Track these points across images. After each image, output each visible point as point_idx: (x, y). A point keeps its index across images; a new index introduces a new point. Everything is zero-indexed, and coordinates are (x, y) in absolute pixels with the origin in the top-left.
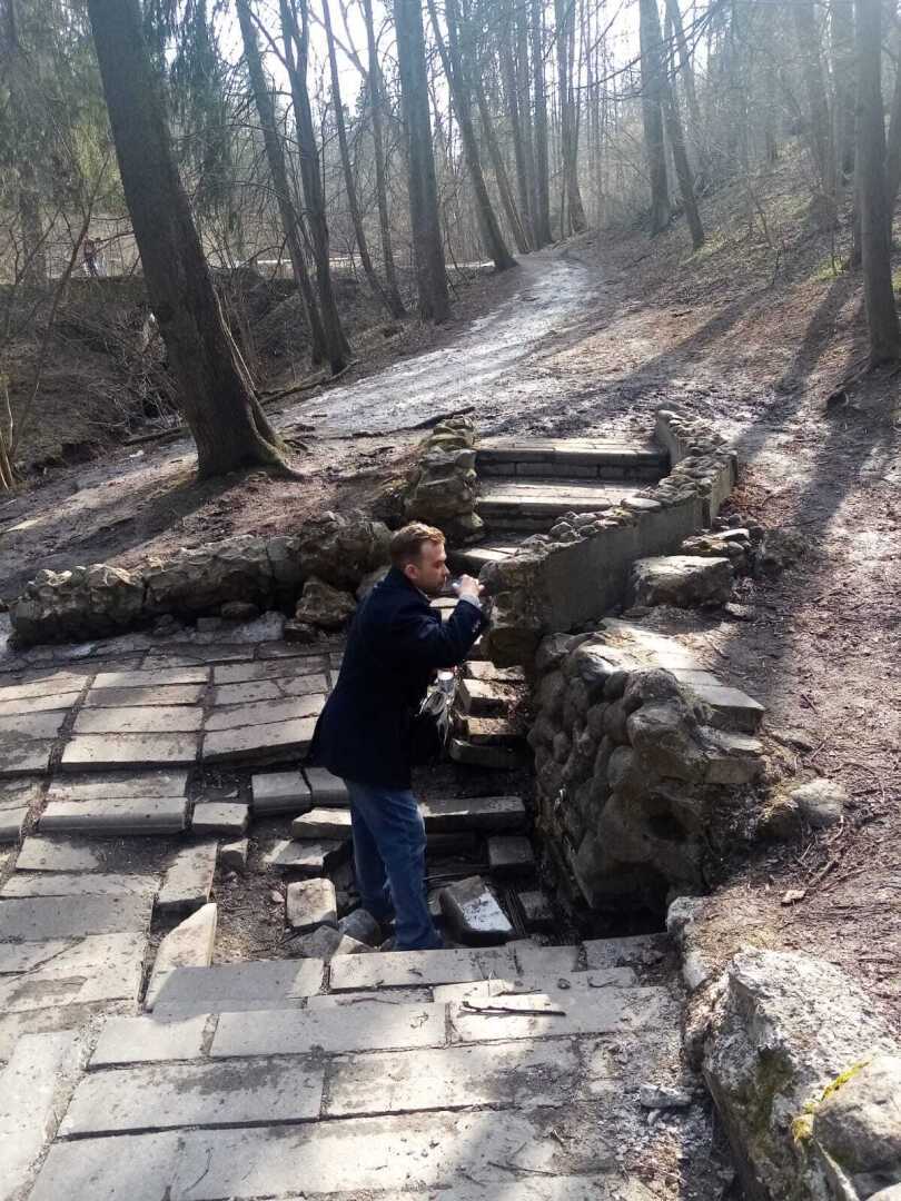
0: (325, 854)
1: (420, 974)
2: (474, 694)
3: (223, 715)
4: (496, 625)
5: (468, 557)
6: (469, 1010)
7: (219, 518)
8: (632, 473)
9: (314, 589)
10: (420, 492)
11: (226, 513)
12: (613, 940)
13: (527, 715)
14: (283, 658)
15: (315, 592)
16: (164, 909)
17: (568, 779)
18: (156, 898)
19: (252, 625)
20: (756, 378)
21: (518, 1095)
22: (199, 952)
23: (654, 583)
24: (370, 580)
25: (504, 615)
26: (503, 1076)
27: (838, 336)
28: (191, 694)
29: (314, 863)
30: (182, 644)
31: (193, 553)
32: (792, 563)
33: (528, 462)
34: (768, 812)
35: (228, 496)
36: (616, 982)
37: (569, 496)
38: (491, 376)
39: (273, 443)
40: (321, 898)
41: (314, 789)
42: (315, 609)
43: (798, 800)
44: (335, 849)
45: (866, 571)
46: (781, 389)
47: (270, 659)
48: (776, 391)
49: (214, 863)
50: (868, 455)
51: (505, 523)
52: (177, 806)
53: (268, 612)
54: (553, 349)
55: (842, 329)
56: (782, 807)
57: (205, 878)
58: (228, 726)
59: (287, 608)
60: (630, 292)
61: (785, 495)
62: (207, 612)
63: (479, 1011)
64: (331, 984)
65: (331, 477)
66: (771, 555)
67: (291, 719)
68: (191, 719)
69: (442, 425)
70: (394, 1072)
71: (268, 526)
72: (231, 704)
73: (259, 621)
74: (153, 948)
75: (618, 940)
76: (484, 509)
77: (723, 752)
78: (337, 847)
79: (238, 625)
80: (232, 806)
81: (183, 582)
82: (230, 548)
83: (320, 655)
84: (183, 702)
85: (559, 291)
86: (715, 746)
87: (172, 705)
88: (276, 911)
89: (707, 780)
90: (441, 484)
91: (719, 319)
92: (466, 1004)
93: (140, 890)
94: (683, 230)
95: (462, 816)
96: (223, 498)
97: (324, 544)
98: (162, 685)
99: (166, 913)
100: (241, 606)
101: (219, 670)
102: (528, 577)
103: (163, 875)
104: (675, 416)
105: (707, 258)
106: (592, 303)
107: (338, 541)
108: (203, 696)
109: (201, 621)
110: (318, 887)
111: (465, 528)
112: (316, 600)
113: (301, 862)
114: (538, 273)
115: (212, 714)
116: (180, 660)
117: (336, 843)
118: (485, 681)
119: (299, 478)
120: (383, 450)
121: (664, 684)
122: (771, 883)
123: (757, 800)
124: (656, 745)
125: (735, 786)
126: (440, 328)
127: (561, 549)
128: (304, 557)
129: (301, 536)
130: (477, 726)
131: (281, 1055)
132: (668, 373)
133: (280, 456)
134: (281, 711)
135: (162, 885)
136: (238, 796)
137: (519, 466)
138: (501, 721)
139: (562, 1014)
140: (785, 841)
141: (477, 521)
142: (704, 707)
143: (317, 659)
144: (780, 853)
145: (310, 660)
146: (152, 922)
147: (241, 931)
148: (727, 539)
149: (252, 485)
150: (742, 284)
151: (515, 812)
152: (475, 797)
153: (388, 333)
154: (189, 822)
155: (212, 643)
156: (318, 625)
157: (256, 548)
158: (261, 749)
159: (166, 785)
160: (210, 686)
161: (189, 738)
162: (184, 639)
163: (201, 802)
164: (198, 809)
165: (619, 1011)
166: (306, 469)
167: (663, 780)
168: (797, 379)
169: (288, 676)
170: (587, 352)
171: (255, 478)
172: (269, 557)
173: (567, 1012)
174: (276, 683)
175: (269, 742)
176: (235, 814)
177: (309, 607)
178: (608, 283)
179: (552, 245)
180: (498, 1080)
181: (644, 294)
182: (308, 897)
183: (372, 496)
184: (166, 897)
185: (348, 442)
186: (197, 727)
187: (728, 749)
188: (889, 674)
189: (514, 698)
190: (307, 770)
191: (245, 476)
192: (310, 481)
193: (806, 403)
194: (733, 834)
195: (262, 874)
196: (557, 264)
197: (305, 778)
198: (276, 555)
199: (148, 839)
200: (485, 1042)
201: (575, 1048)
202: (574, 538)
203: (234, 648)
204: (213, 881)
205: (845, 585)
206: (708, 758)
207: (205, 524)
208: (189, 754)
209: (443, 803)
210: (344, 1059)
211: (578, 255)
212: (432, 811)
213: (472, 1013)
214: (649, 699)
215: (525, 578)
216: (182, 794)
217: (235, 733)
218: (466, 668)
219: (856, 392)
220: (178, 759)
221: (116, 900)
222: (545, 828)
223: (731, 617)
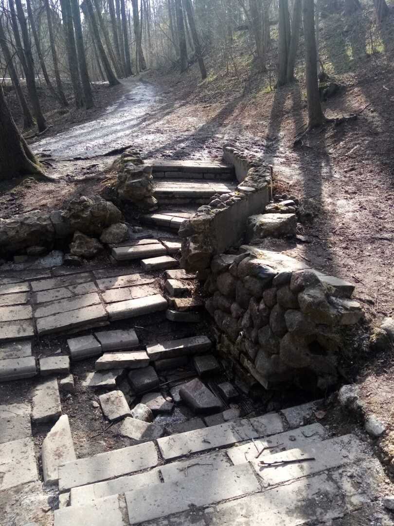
0: (115, 377)
1: (209, 443)
2: (174, 287)
3: (44, 308)
4: (193, 252)
5: (154, 218)
6: (264, 465)
7: (13, 202)
8: (218, 176)
9: (79, 238)
10: (128, 186)
11: (16, 199)
12: (295, 407)
13: (201, 295)
14: (67, 275)
15: (80, 239)
16: (37, 422)
17: (246, 327)
18: (31, 417)
19: (45, 258)
20: (255, 134)
21: (318, 513)
22: (68, 445)
23: (265, 227)
24: (107, 231)
25: (197, 246)
26: (304, 503)
27: (286, 116)
28: (23, 299)
29: (111, 383)
30: (7, 271)
31: (8, 221)
32: (317, 215)
33: (171, 171)
34: (374, 338)
35: (15, 191)
36: (317, 433)
37: (194, 187)
38: (128, 132)
39: (35, 162)
40: (120, 402)
41: (102, 343)
42: (81, 248)
43: (385, 329)
44: (120, 374)
45: (349, 217)
46: (268, 138)
47: (61, 276)
48: (266, 140)
49: (58, 391)
50: (321, 166)
51: (167, 201)
52: (31, 362)
53: (53, 251)
54: (152, 121)
55: (288, 113)
56: (379, 334)
57: (57, 401)
58: (49, 314)
59: (65, 249)
60: (177, 97)
61: (296, 185)
62: (18, 253)
63: (270, 465)
64: (164, 456)
65: (70, 180)
66: (308, 212)
67: (83, 307)
68: (25, 312)
69: (127, 153)
70: (244, 512)
71: (43, 205)
72: (46, 302)
73: (49, 256)
74: (39, 447)
75: (298, 407)
76: (158, 195)
77: (346, 309)
78: (120, 372)
79: (37, 259)
80: (60, 357)
81: (5, 237)
82: (29, 217)
83: (87, 272)
84: (19, 303)
85: (143, 95)
86: (342, 306)
87: (13, 305)
88: (97, 412)
89: (340, 324)
90: (138, 181)
91: (226, 109)
92: (262, 463)
93: (21, 412)
94: (195, 70)
95: (181, 348)
96: (12, 191)
97: (83, 213)
98: (4, 294)
99: (39, 423)
100: (39, 249)
101: (34, 284)
102: (206, 227)
103: (30, 401)
104: (235, 149)
105: (210, 83)
106: (161, 101)
107: (91, 211)
108: (29, 299)
109: (16, 258)
110: (116, 395)
111: (149, 204)
112: (81, 243)
113: (103, 383)
114: (131, 88)
115: (37, 308)
116: (9, 280)
117: (120, 371)
118: (178, 280)
119: (52, 181)
120: (94, 166)
121: (313, 277)
122: (385, 372)
123: (364, 331)
124: (317, 309)
125: (352, 325)
126: (90, 111)
127: (220, 212)
128: (73, 221)
129: (70, 210)
130: (181, 302)
131: (173, 514)
132: (212, 132)
133: (40, 169)
134: (76, 304)
135: (32, 408)
136: (61, 352)
137: (166, 173)
138: (191, 299)
139: (313, 459)
140: (383, 350)
141: (155, 200)
142: (330, 287)
143: (86, 274)
144: (383, 356)
145: (83, 275)
146: (32, 430)
147: (82, 427)
148: (287, 205)
149: (28, 184)
150: (228, 94)
151: (206, 344)
152: (183, 338)
153: (62, 113)
154: (39, 370)
155: (25, 269)
156: (83, 256)
157: (44, 217)
158: (71, 325)
159: (19, 350)
160: (31, 293)
161: (27, 323)
162: (7, 268)
163: (42, 357)
164: (42, 361)
165: (339, 452)
166: (55, 176)
167: (317, 326)
168: (275, 134)
169: (74, 284)
170: (168, 122)
171: (29, 181)
172: (52, 222)
173: (315, 458)
174: (68, 289)
175: (74, 321)
176: (63, 362)
177: (78, 248)
178: (165, 93)
179: (133, 76)
180: (302, 506)
181: (185, 98)
182: (113, 402)
183: (99, 188)
184: (37, 415)
185: (72, 162)
186: (30, 316)
187: (348, 308)
188: (384, 264)
189: (193, 287)
190: (96, 334)
191: (22, 180)
192: (59, 182)
193: (282, 145)
194: (357, 349)
195: (84, 393)
196: (138, 84)
197: (96, 338)
198: (56, 221)
199: (16, 382)
200: (282, 483)
201: (330, 478)
202: (224, 207)
203: (38, 271)
204: (61, 401)
205: (343, 224)
206: (341, 313)
207: (5, 206)
208: (30, 332)
209: (169, 343)
210: (211, 510)
211: (147, 80)
212: (166, 348)
213: (266, 467)
214: (307, 286)
215: (205, 228)
216: (31, 354)
217: (53, 317)
218: (166, 274)
219: (306, 139)
220: (24, 335)
221: (9, 421)
222: (225, 350)
223: (300, 242)
